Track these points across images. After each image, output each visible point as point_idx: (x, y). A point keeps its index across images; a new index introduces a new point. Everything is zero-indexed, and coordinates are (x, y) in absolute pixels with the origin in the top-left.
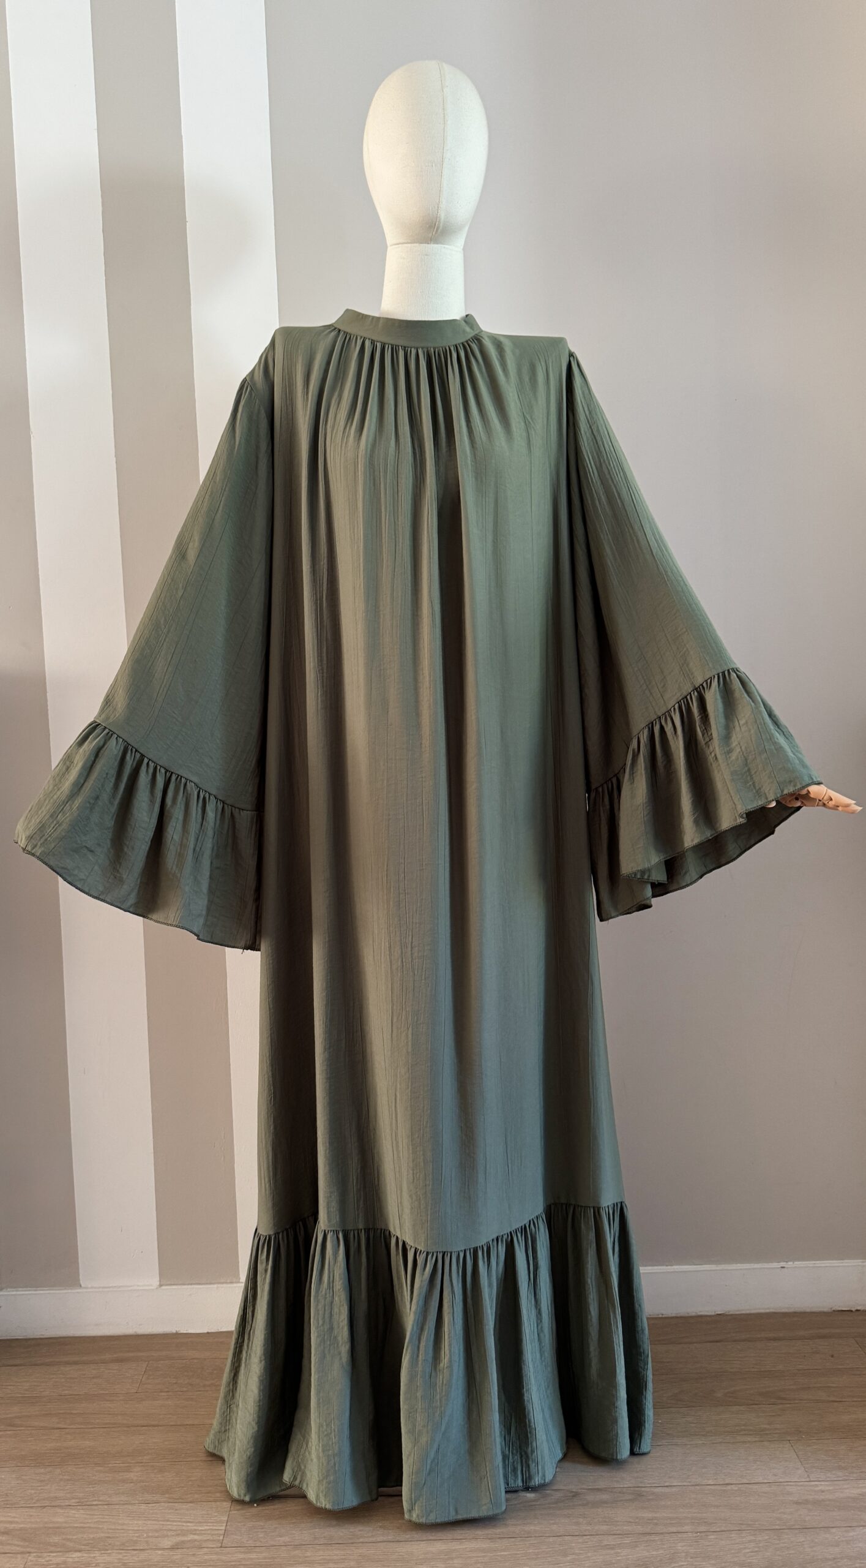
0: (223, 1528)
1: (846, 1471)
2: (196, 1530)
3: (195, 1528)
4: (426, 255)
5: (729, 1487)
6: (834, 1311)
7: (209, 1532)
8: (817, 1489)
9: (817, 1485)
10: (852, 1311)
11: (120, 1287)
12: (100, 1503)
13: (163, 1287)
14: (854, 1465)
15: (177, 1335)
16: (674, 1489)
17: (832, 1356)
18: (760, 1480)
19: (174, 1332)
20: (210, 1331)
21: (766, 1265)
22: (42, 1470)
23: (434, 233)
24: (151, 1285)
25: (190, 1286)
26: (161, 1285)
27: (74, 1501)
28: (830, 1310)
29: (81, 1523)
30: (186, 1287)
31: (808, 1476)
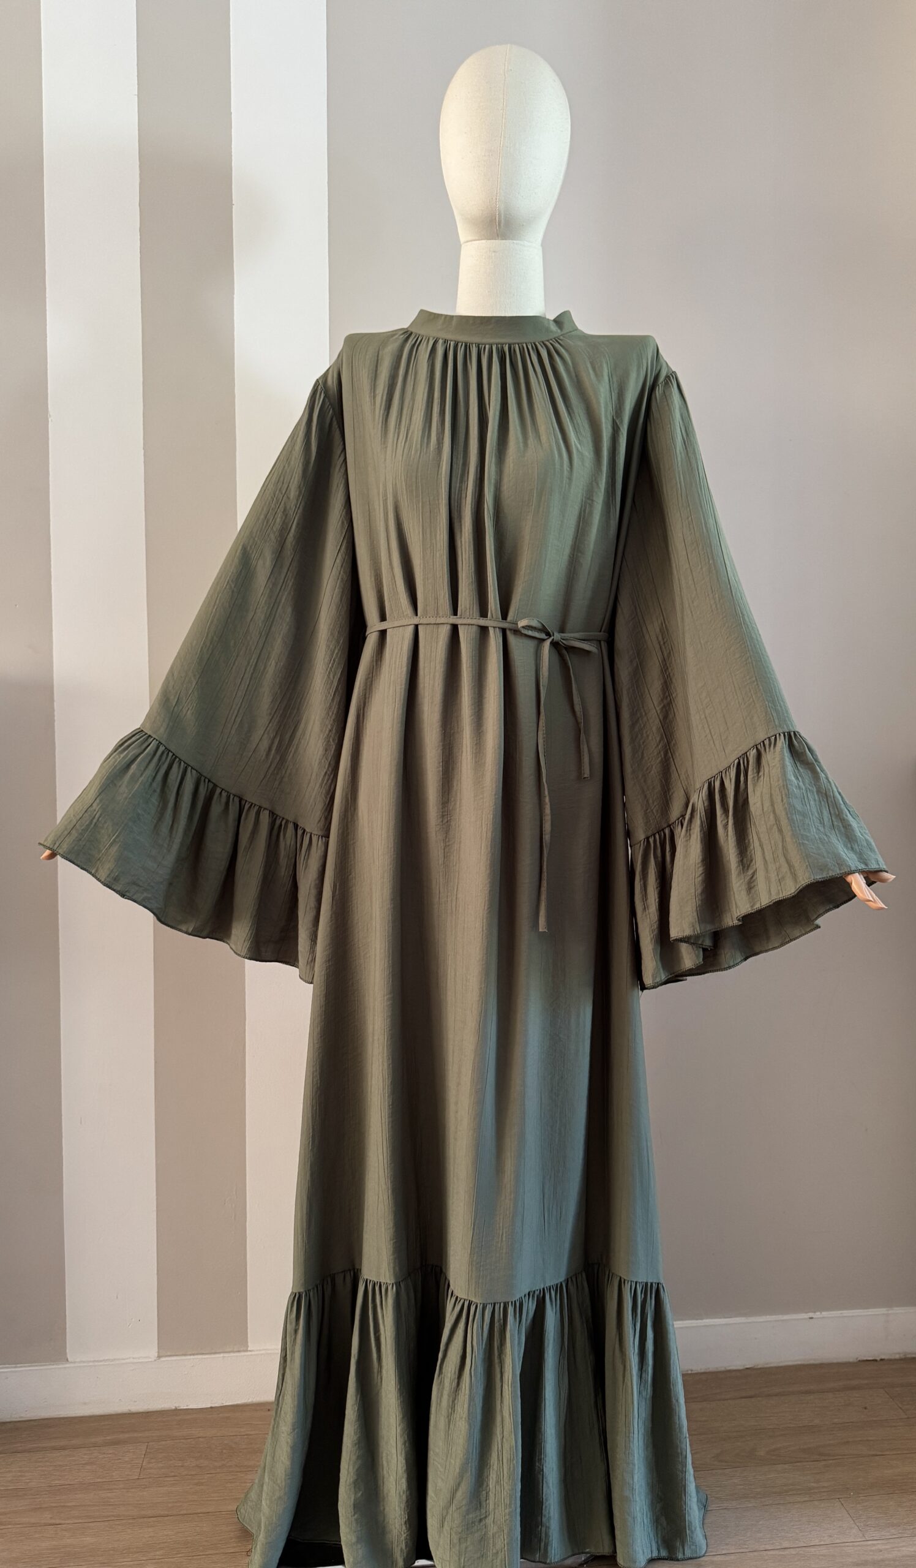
4: (494, 252)
5: (787, 1552)
6: (859, 1361)
8: (874, 1548)
9: (874, 1545)
10: (876, 1360)
11: (113, 1360)
13: (163, 1359)
14: (905, 1521)
15: (176, 1412)
16: (732, 1557)
17: (866, 1408)
18: (817, 1542)
19: (174, 1408)
20: (213, 1406)
21: (795, 1316)
24: (150, 1358)
25: (192, 1357)
28: (855, 1361)
30: (189, 1357)
31: (864, 1536)
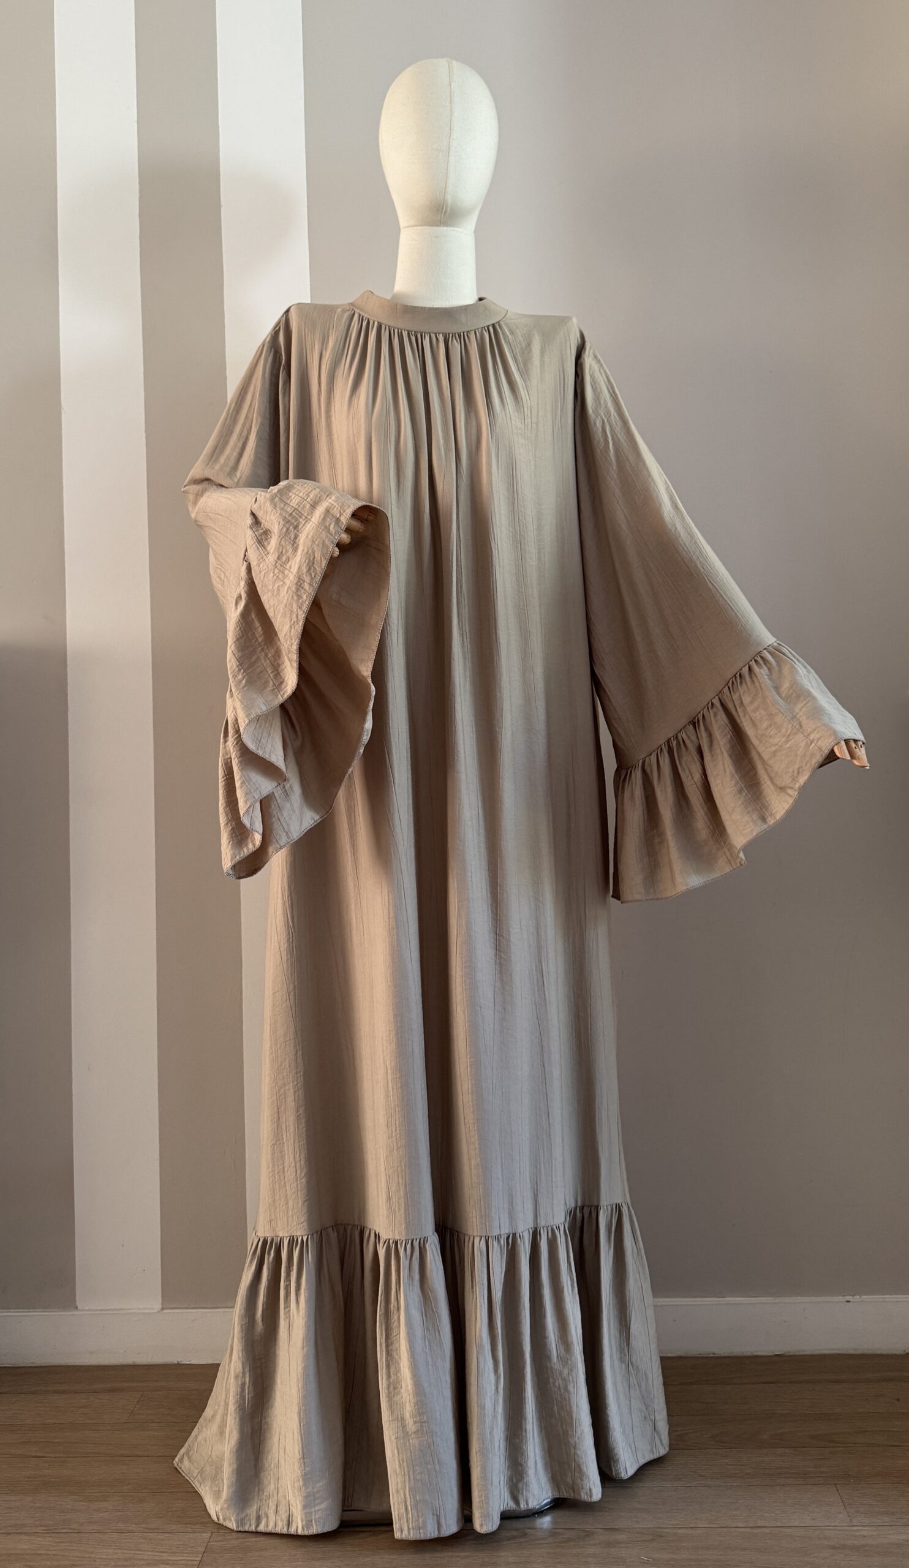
0: (199, 1559)
1: (893, 1517)
2: (168, 1560)
3: (169, 1558)
4: (435, 237)
5: (761, 1530)
7: (183, 1562)
8: (857, 1534)
9: (858, 1530)
11: (117, 1310)
12: (70, 1531)
13: (165, 1311)
15: (177, 1365)
16: (699, 1531)
18: (796, 1523)
21: (830, 1299)
22: (13, 1498)
23: (442, 218)
26: (163, 1309)
27: (41, 1528)
29: (47, 1550)
30: (190, 1311)
31: (851, 1521)
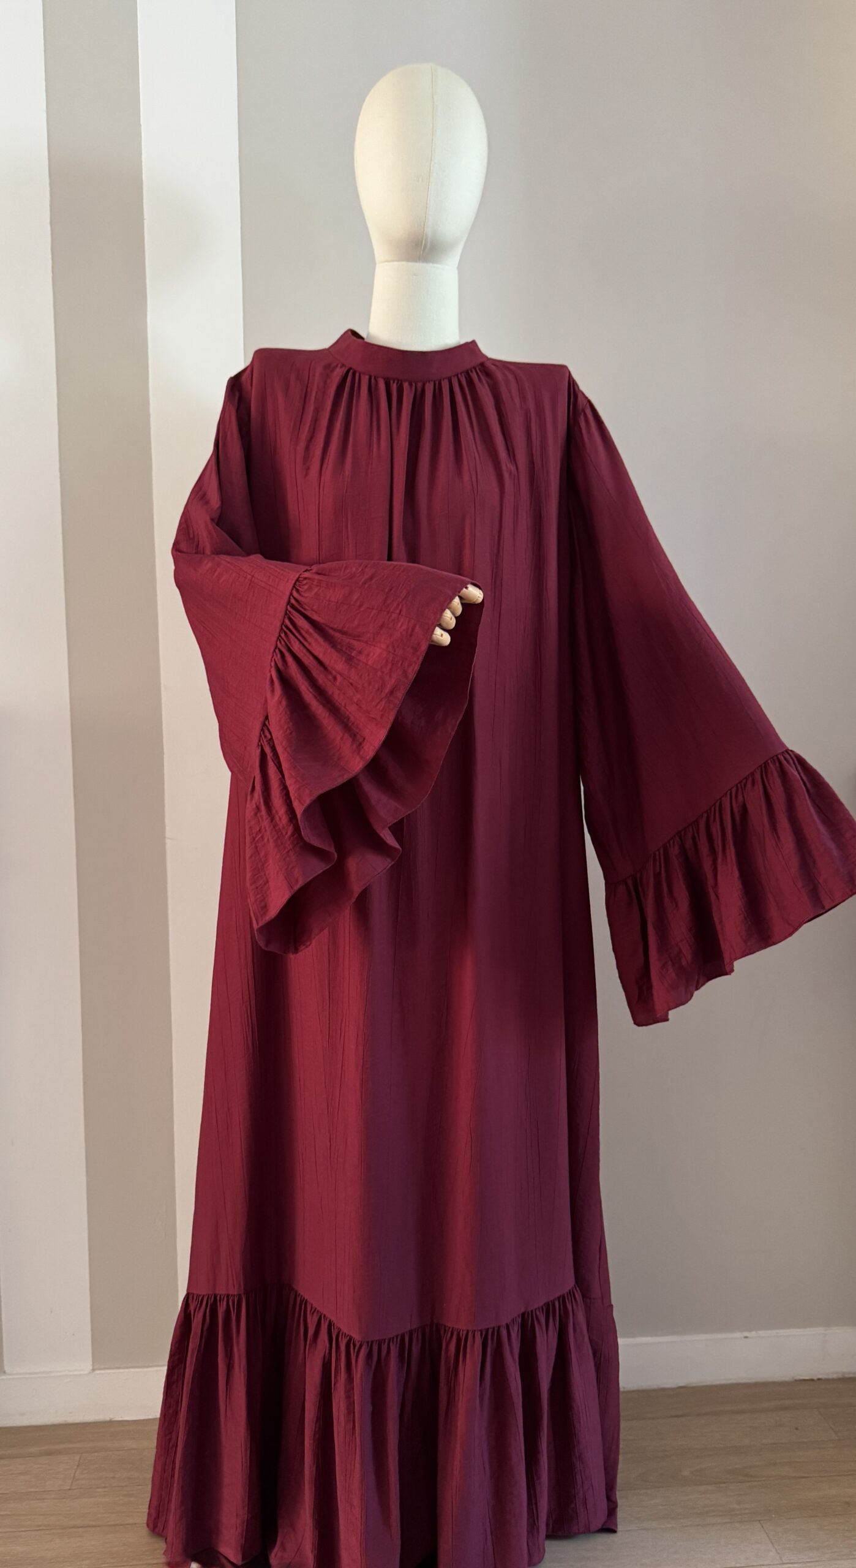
1: (817, 1552)
4: (415, 275)
6: (795, 1380)
10: (813, 1380)
11: (48, 1372)
13: (97, 1372)
14: (824, 1545)
15: (111, 1423)
17: (797, 1429)
19: (110, 1419)
20: (147, 1418)
21: (729, 1335)
23: (422, 252)
24: (84, 1371)
25: (126, 1370)
26: (93, 1370)
28: (791, 1380)
30: (121, 1371)
31: (781, 1558)
